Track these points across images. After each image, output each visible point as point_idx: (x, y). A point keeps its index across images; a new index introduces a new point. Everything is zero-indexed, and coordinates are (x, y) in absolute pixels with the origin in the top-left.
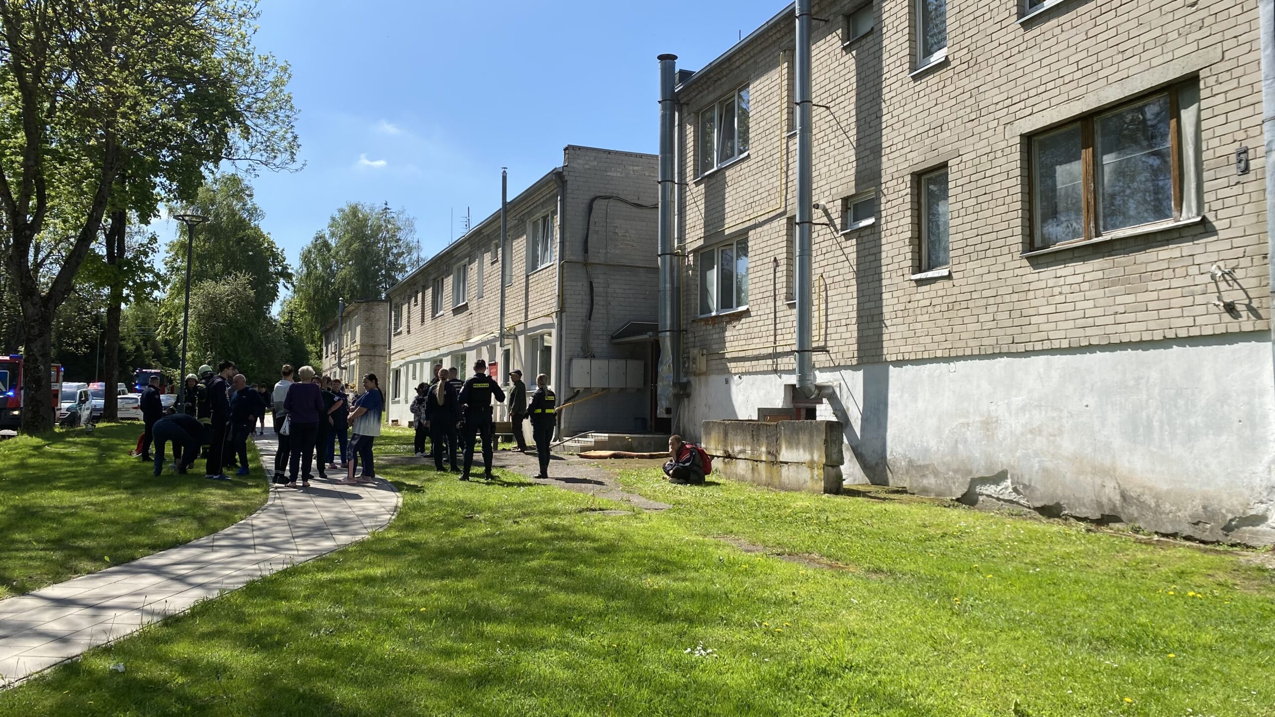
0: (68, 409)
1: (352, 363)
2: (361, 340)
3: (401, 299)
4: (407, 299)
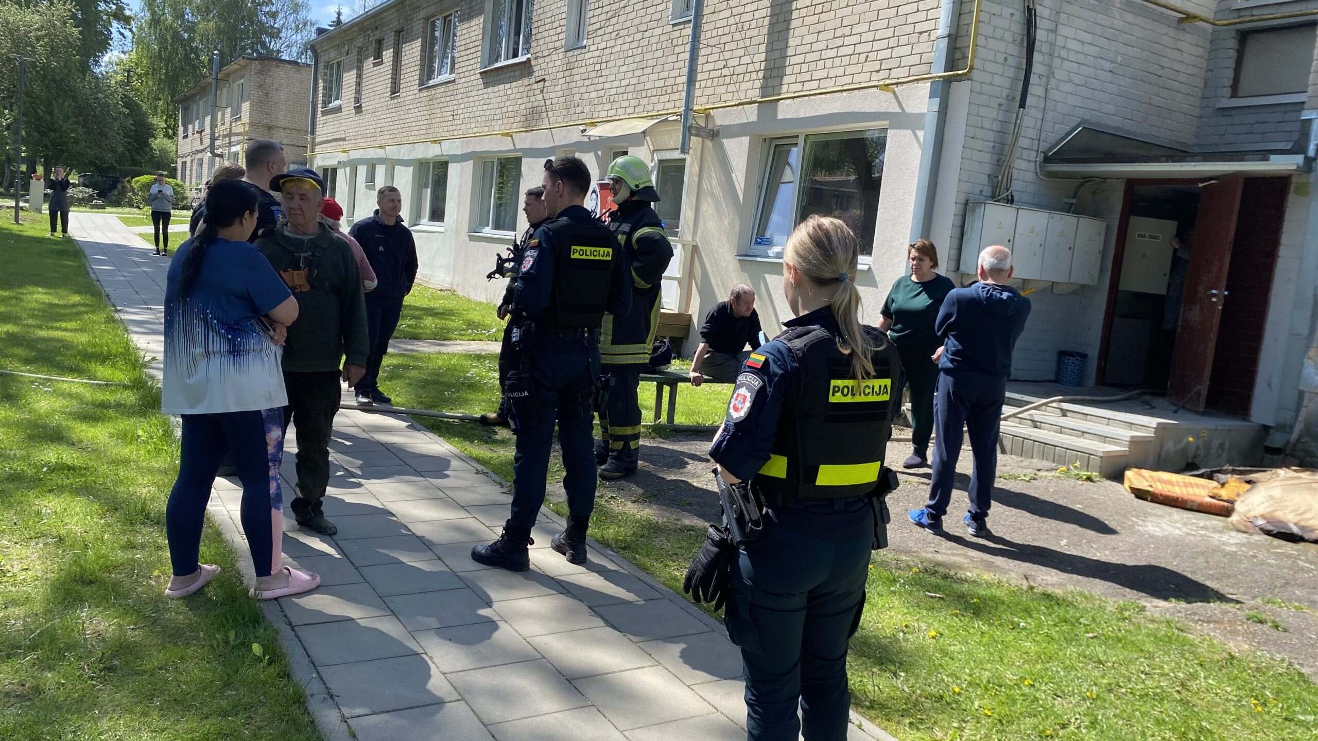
1: (233, 149)
2: (251, 116)
3: (340, 54)
4: (355, 54)
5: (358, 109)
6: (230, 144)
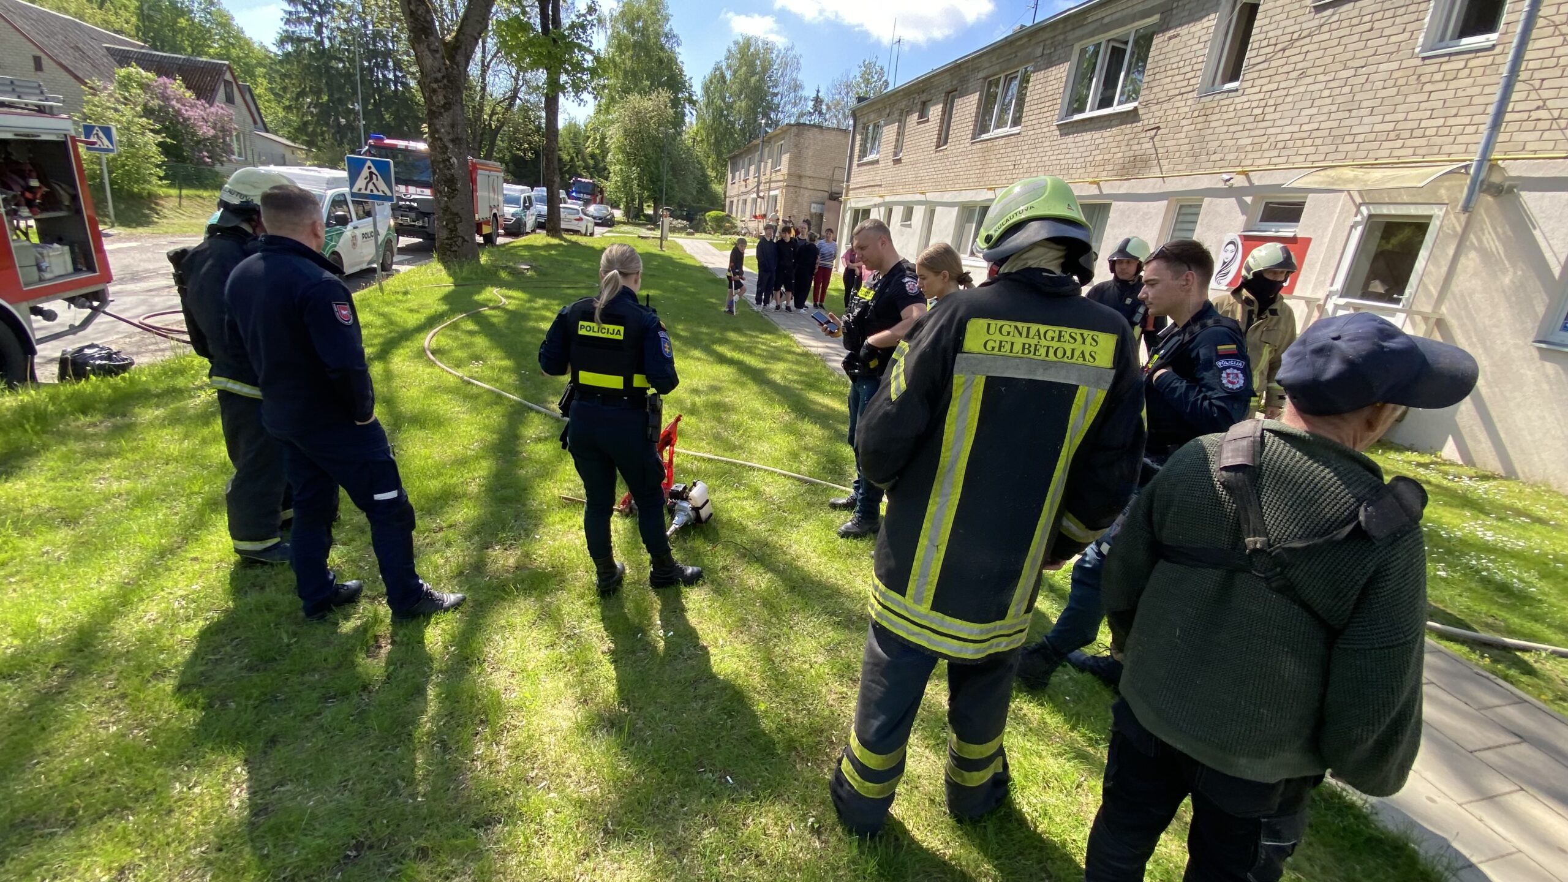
0: (513, 215)
1: (772, 193)
2: (789, 169)
3: (880, 116)
4: (896, 115)
5: (897, 161)
6: (769, 189)
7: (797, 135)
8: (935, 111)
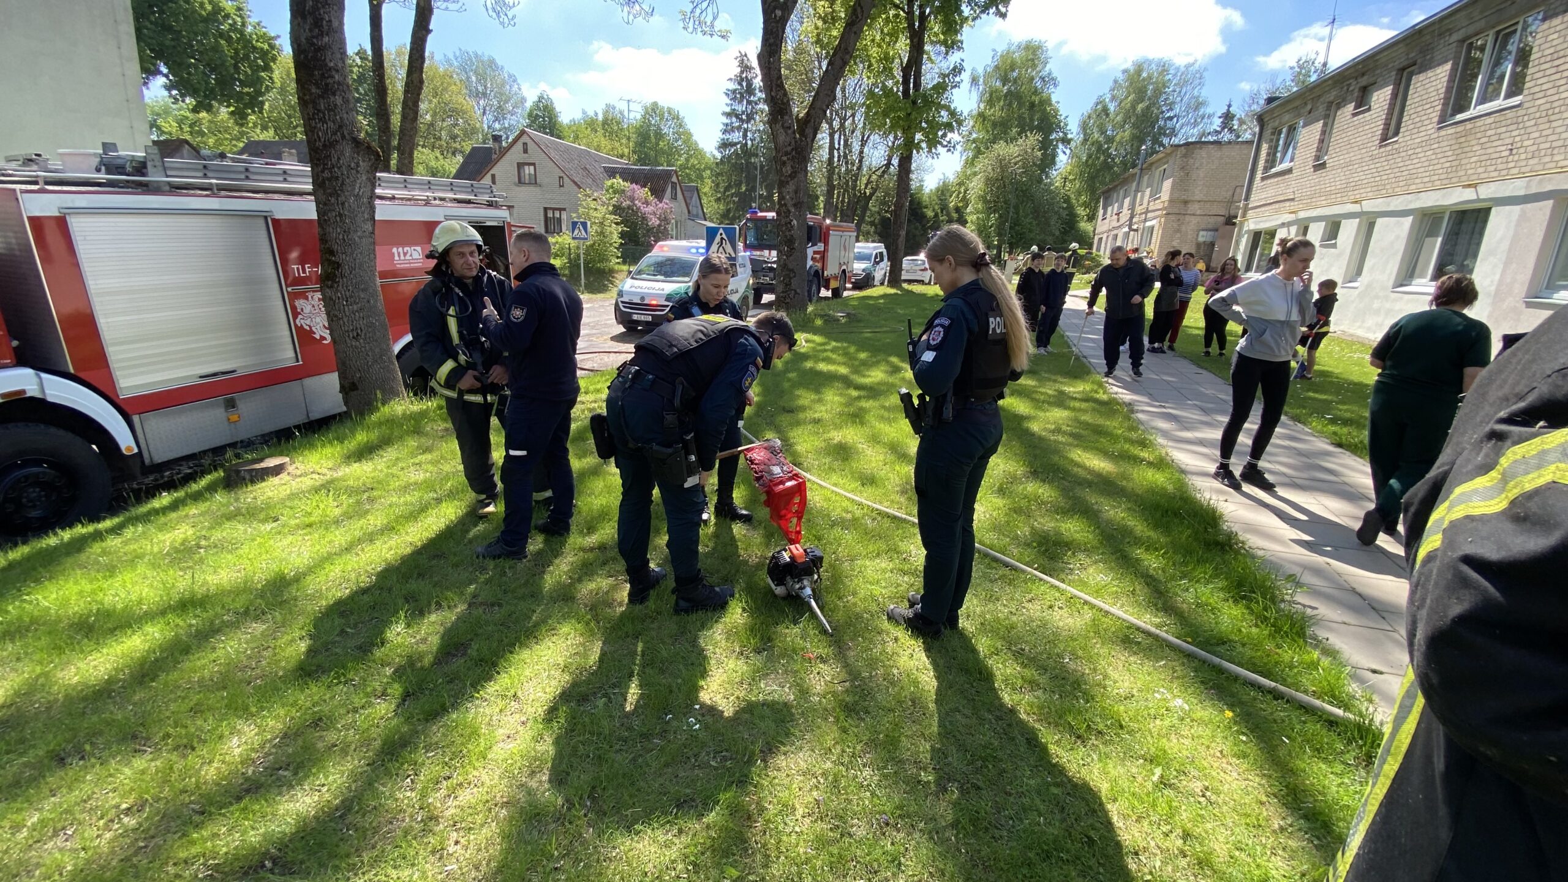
0: (864, 270)
1: (1148, 224)
2: (1171, 194)
3: (1299, 116)
4: (1321, 109)
5: (1320, 166)
6: (1145, 220)
7: (1185, 156)
8: (1381, 98)
